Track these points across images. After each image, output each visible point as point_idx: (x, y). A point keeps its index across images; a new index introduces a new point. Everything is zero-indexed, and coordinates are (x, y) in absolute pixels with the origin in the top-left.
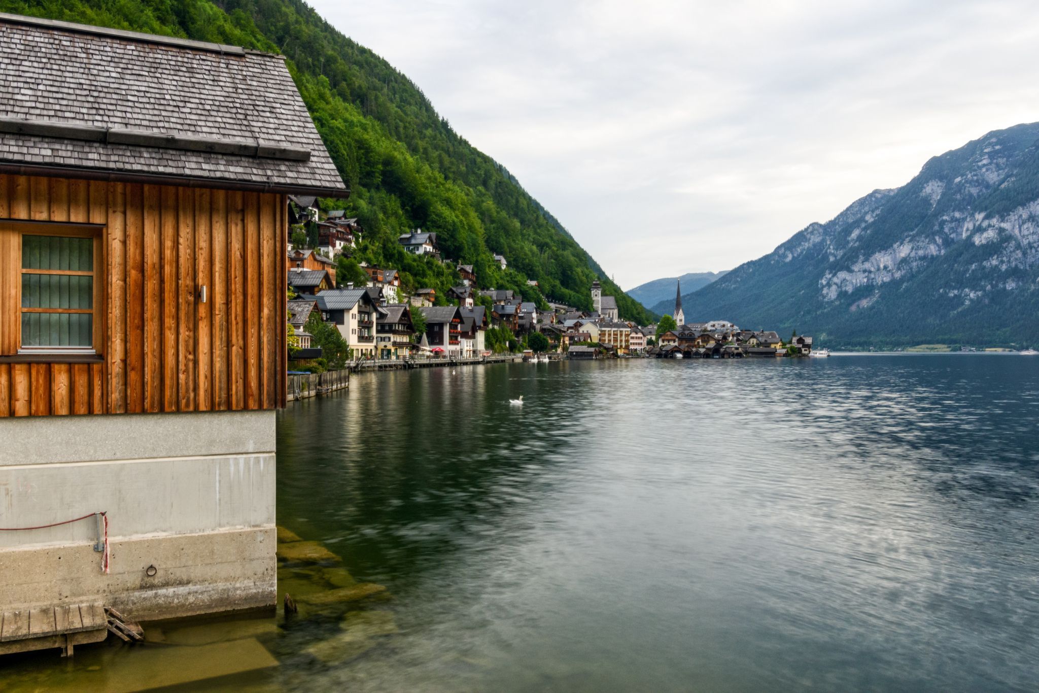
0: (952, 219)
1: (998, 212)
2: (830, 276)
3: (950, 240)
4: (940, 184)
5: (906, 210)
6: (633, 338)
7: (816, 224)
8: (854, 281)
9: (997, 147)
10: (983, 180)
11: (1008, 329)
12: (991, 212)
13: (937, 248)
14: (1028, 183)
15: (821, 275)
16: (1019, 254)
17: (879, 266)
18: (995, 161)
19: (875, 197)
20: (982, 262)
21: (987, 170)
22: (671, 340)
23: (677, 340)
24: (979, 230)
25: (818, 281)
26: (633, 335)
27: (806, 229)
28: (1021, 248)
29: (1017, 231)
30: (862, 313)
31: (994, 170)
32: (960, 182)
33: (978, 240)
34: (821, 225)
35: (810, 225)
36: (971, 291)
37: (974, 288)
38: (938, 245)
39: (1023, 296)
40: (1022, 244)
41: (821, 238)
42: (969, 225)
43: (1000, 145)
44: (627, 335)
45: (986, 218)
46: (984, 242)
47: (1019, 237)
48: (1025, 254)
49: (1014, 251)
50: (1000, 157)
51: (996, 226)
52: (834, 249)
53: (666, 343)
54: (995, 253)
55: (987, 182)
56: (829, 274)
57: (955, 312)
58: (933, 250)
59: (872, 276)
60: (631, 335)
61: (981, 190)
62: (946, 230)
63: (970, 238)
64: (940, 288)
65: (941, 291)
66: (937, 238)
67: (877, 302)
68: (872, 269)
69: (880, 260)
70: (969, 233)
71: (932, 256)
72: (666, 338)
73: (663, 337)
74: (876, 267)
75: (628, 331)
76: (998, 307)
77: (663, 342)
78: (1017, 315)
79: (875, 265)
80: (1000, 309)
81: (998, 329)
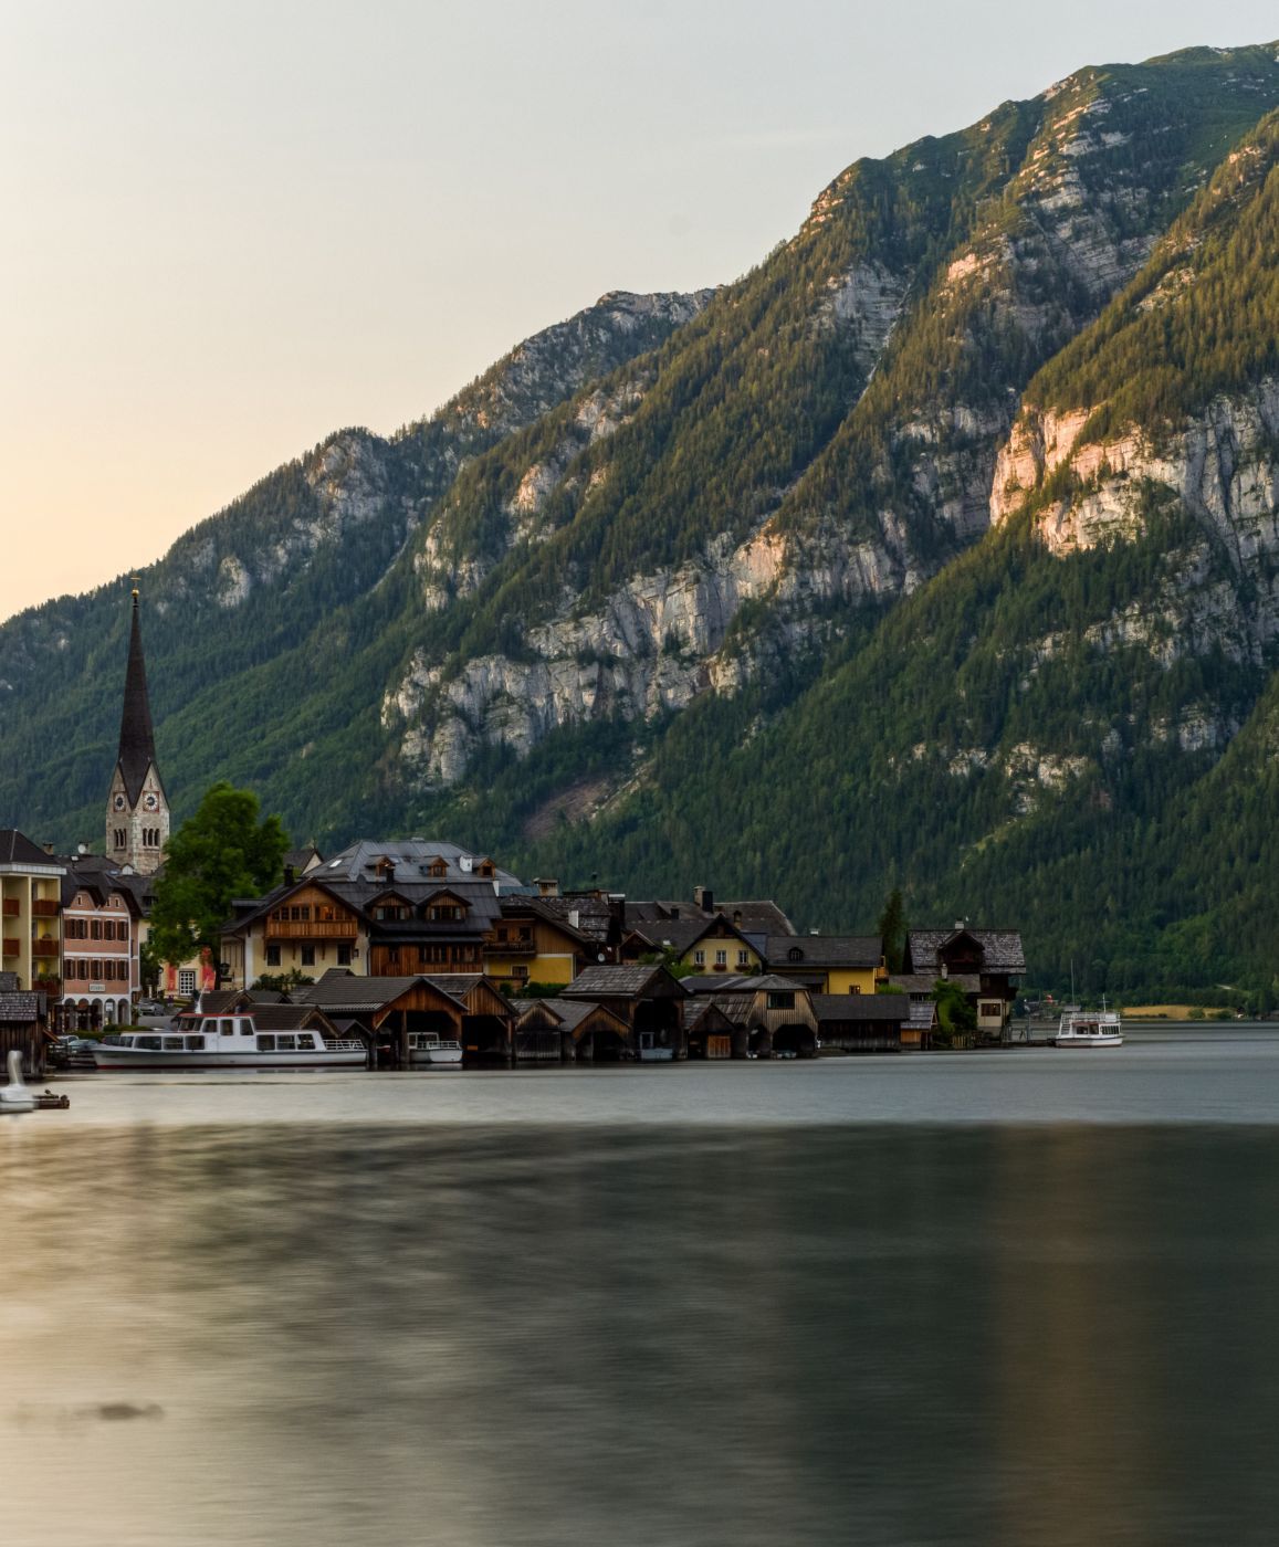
0: (945, 438)
1: (1142, 417)
2: (434, 676)
3: (938, 530)
4: (890, 281)
5: (754, 388)
6: (75, 929)
7: (358, 434)
8: (540, 702)
9: (1113, 139)
10: (1064, 275)
11: (1198, 921)
12: (1107, 414)
13: (888, 564)
14: (1249, 296)
15: (386, 674)
16: (1225, 598)
17: (644, 635)
18: (1106, 197)
19: (610, 326)
20: (1081, 631)
21: (1078, 234)
22: (323, 944)
23: (363, 941)
24: (1065, 489)
25: (376, 700)
26: (80, 911)
27: (312, 460)
28: (1232, 576)
29: (1213, 500)
30: (579, 849)
31: (1103, 233)
32: (972, 278)
33: (1061, 533)
34: (377, 443)
35: (332, 440)
36: (1043, 752)
37: (1053, 743)
38: (892, 552)
39: (1253, 778)
40: (1234, 558)
41: (379, 502)
42: (1014, 467)
43: (1124, 131)
44: (46, 911)
45: (1088, 437)
46: (1084, 543)
47: (1224, 525)
48: (1246, 598)
49: (1206, 586)
50: (1125, 182)
51: (1135, 474)
52: (440, 553)
53: (289, 964)
54: (1134, 592)
55: (1079, 287)
56: (428, 667)
57: (981, 847)
58: (873, 572)
59: (619, 680)
60: (72, 913)
61: (1057, 320)
62: (923, 485)
63: (1024, 520)
64: (917, 739)
65: (919, 751)
66: (887, 517)
67: (644, 798)
68: (619, 649)
69: (651, 611)
70: (1018, 502)
71: (869, 595)
72: (297, 930)
73: (274, 929)
74: (634, 640)
75: (47, 882)
76: (1153, 829)
77: (272, 956)
78: (1231, 861)
79: (630, 630)
80: (1158, 836)
81: (1160, 923)
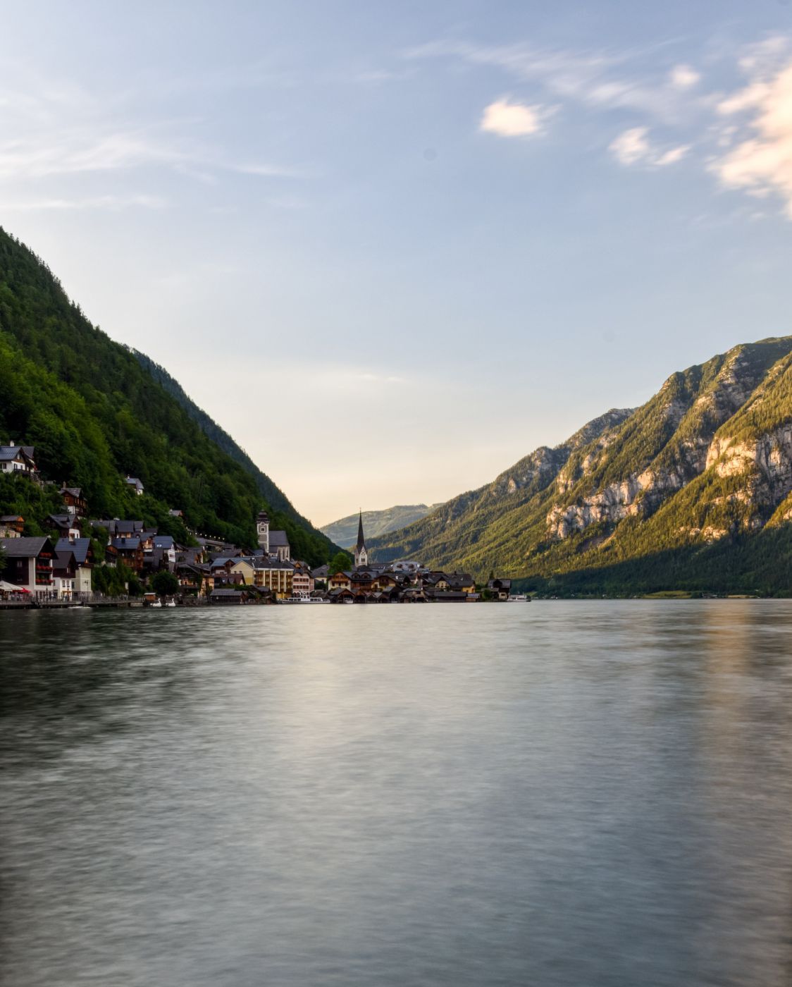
0: (695, 446)
1: (745, 440)
2: (560, 510)
3: (692, 470)
4: (681, 404)
5: (645, 434)
6: (296, 580)
7: (545, 448)
8: (586, 517)
10: (729, 401)
11: (752, 573)
12: (736, 439)
13: (678, 480)
15: (546, 512)
16: (766, 488)
17: (614, 499)
18: (742, 380)
19: (611, 418)
20: (726, 497)
21: (733, 390)
22: (342, 582)
23: (349, 582)
24: (724, 459)
25: (545, 517)
26: (298, 576)
27: (533, 454)
28: (768, 482)
29: (763, 461)
30: (594, 555)
31: (741, 390)
32: (704, 403)
33: (724, 471)
34: (550, 450)
35: (538, 450)
36: (714, 529)
37: (717, 527)
38: (680, 476)
39: (770, 535)
40: (769, 477)
41: (550, 465)
42: (712, 453)
43: (747, 362)
44: (290, 577)
45: (731, 445)
46: (729, 474)
47: (766, 468)
48: (771, 488)
49: (760, 484)
50: (747, 376)
51: (742, 455)
52: (564, 478)
53: (336, 586)
54: (740, 487)
55: (733, 404)
56: (558, 508)
57: (697, 553)
58: (674, 482)
59: (607, 511)
60: (295, 577)
61: (726, 413)
62: (689, 458)
63: (713, 467)
64: (682, 525)
65: (682, 529)
66: (679, 467)
67: (612, 542)
68: (607, 503)
69: (616, 493)
70: (712, 463)
71: (673, 487)
72: (337, 580)
73: (333, 580)
74: (611, 501)
75: (290, 572)
76: (742, 549)
77: (333, 585)
78: (762, 557)
79: (610, 498)
80: (744, 550)
81: (741, 574)
